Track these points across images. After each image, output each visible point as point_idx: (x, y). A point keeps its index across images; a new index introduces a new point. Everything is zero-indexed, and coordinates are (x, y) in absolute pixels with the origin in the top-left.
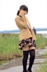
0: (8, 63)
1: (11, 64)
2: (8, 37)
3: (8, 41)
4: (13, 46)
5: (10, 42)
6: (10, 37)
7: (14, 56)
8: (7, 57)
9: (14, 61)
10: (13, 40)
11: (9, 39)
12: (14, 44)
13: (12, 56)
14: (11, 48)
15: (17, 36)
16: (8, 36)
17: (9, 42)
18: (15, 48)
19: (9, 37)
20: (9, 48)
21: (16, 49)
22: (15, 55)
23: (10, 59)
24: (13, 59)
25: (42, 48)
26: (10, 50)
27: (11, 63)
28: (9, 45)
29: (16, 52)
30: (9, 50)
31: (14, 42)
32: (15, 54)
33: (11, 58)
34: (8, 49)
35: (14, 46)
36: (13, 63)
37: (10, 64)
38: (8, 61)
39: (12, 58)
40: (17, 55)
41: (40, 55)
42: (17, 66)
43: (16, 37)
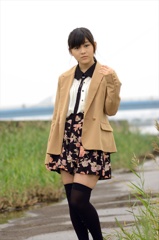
0: (11, 223)
1: (24, 227)
2: (11, 132)
3: (13, 148)
4: (29, 164)
5: (20, 150)
6: (19, 135)
7: (33, 197)
8: (10, 202)
9: (34, 215)
10: (28, 142)
11: (16, 140)
12: (32, 156)
13: (25, 198)
14: (21, 173)
15: (42, 129)
16: (12, 129)
17: (16, 150)
18: (35, 169)
19: (15, 134)
20: (16, 172)
21: (40, 175)
22: (37, 195)
23: (18, 209)
24: (30, 208)
26: (20, 177)
27: (23, 223)
28: (14, 162)
29: (40, 184)
30: (15, 177)
31: (33, 148)
32: (34, 190)
33: (23, 204)
34: (11, 175)
35: (32, 163)
36: (28, 222)
37: (18, 226)
38: (12, 215)
39: (27, 206)
40: (42, 196)
41: (122, 194)
42: (44, 233)
43: (40, 133)
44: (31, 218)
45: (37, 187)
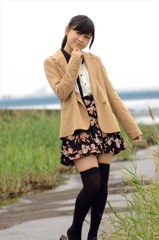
0: (4, 209)
1: (18, 212)
2: (5, 120)
3: (7, 136)
4: (23, 152)
5: (13, 138)
6: (13, 122)
7: (27, 184)
8: (4, 189)
9: (27, 202)
10: (22, 130)
11: (9, 128)
12: (26, 144)
13: (19, 185)
14: (15, 160)
15: (35, 118)
16: (5, 117)
17: (10, 139)
18: (29, 157)
19: (9, 122)
20: (10, 160)
21: (34, 163)
22: (31, 182)
23: (12, 196)
24: (24, 195)
25: (121, 158)
26: (14, 164)
27: (16, 209)
28: (8, 150)
29: (34, 172)
30: (9, 164)
31: (27, 136)
32: (28, 178)
33: (17, 191)
34: (5, 162)
35: (26, 151)
36: (21, 208)
37: (12, 212)
38: (5, 201)
39: (20, 194)
40: (36, 183)
41: (115, 182)
42: (37, 218)
43: (34, 122)
44: (25, 205)
45: (31, 175)
